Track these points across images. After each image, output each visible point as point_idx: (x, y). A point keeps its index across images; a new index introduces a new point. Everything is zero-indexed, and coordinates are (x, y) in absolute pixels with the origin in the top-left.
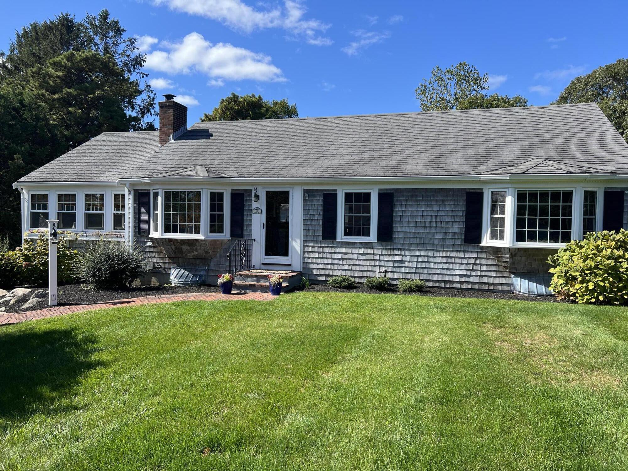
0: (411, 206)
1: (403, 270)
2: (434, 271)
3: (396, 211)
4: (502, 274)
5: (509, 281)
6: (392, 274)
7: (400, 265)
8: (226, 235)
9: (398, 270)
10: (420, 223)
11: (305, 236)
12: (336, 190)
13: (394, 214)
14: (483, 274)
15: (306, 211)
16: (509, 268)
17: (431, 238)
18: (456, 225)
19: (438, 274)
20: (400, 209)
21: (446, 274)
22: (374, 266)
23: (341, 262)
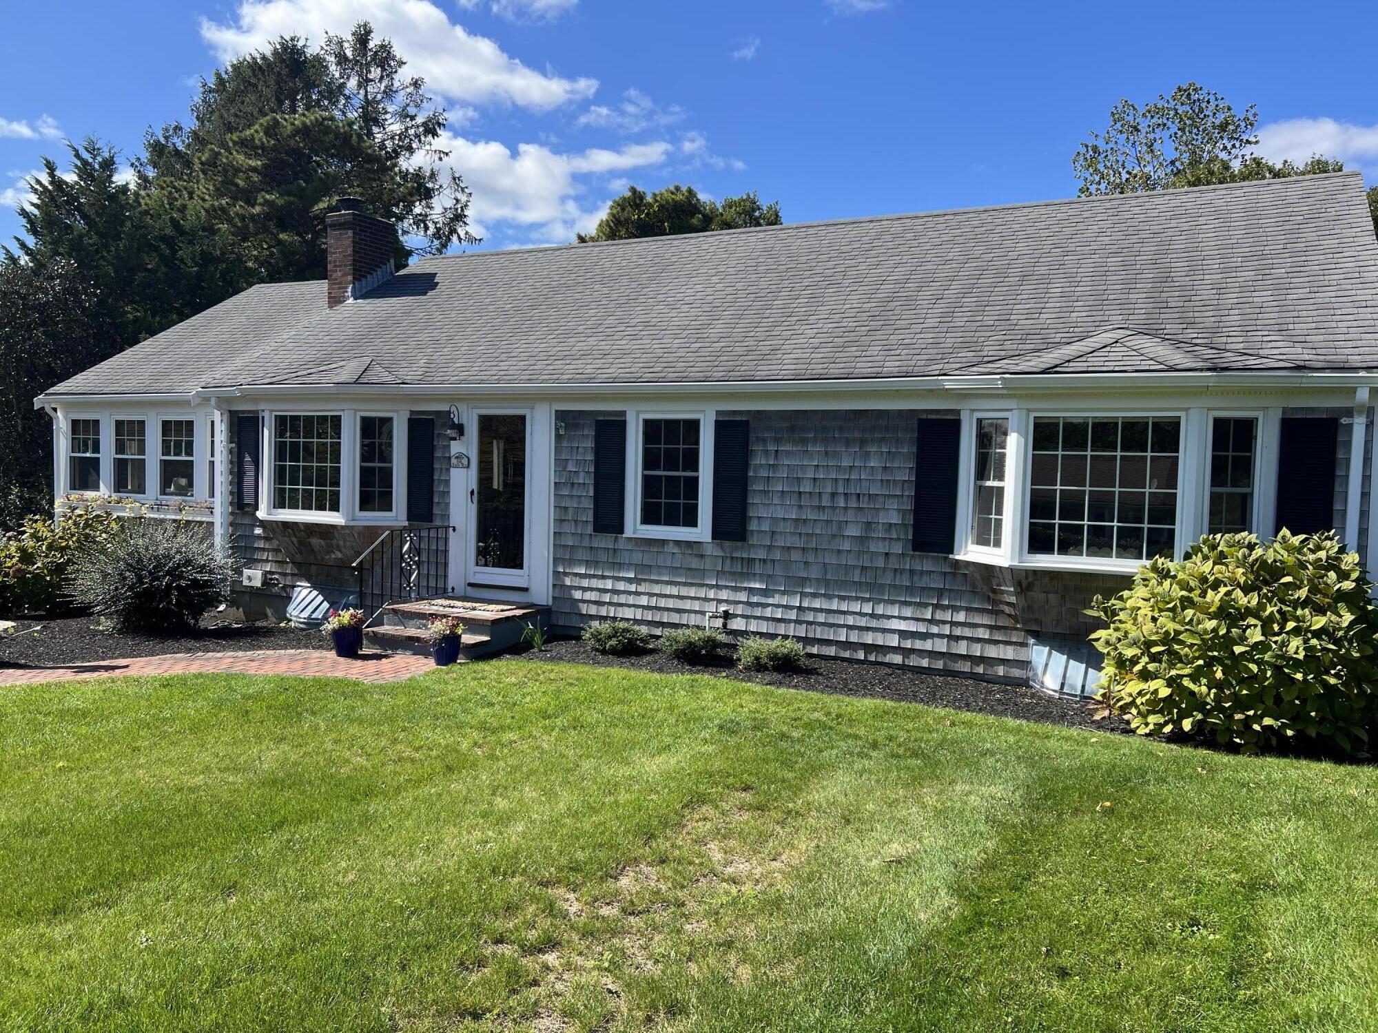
0: (788, 454)
1: (768, 612)
2: (841, 620)
3: (755, 465)
4: (1006, 634)
5: (1022, 655)
6: (745, 620)
7: (763, 600)
8: (397, 515)
9: (758, 612)
10: (808, 496)
11: (558, 523)
12: (623, 413)
13: (751, 474)
14: (958, 631)
15: (561, 464)
16: (1020, 619)
17: (834, 536)
18: (893, 504)
19: (850, 628)
20: (763, 462)
21: (868, 629)
22: (706, 600)
23: (633, 588)
